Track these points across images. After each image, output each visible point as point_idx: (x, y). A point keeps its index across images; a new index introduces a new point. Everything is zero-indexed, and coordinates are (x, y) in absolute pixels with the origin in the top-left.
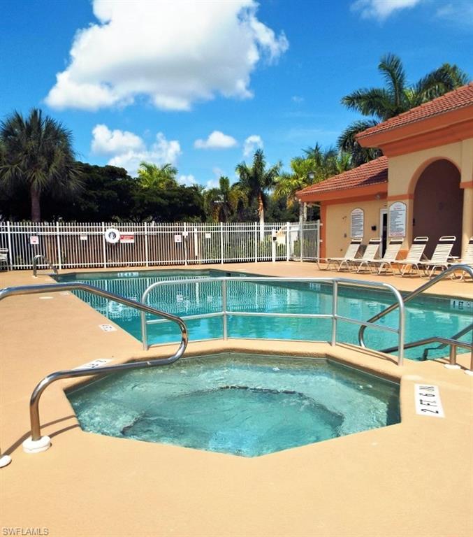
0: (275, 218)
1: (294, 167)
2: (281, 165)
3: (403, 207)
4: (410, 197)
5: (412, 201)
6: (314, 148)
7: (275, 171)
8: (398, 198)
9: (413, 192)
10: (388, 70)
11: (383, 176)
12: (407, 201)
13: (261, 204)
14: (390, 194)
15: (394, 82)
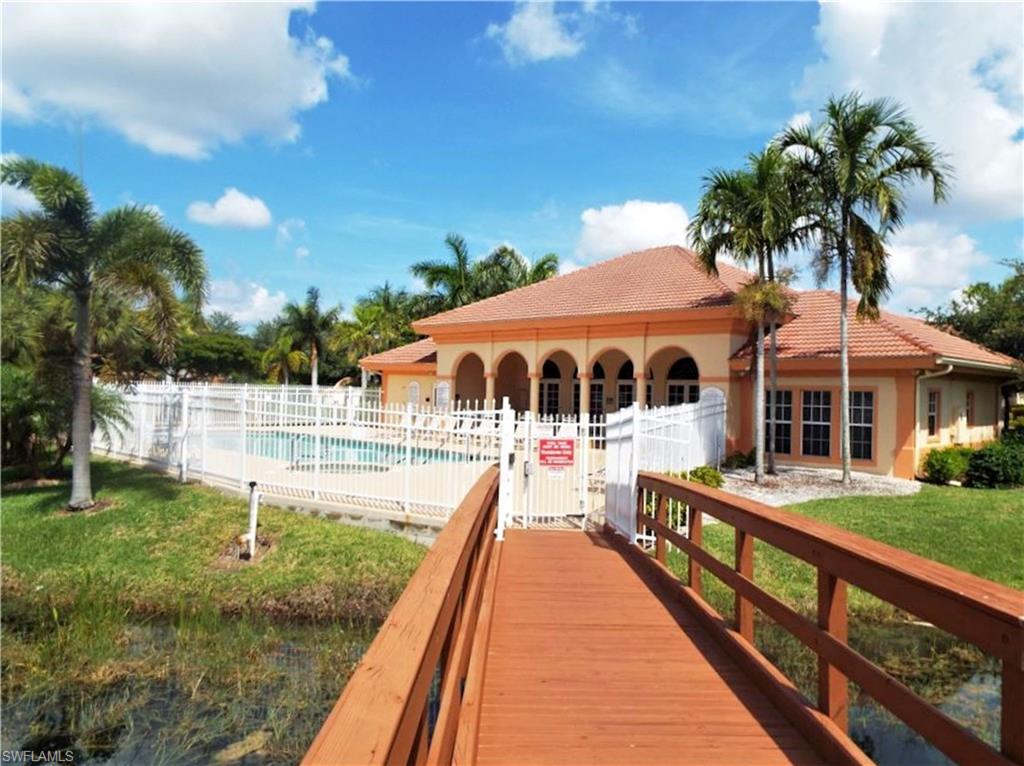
0: (330, 364)
1: (357, 314)
2: (342, 308)
3: (448, 386)
4: (453, 378)
5: (454, 382)
6: (384, 287)
7: (333, 314)
8: (444, 378)
9: (455, 374)
10: (453, 245)
11: (432, 358)
12: (450, 381)
13: (315, 352)
14: (438, 373)
15: (459, 257)
